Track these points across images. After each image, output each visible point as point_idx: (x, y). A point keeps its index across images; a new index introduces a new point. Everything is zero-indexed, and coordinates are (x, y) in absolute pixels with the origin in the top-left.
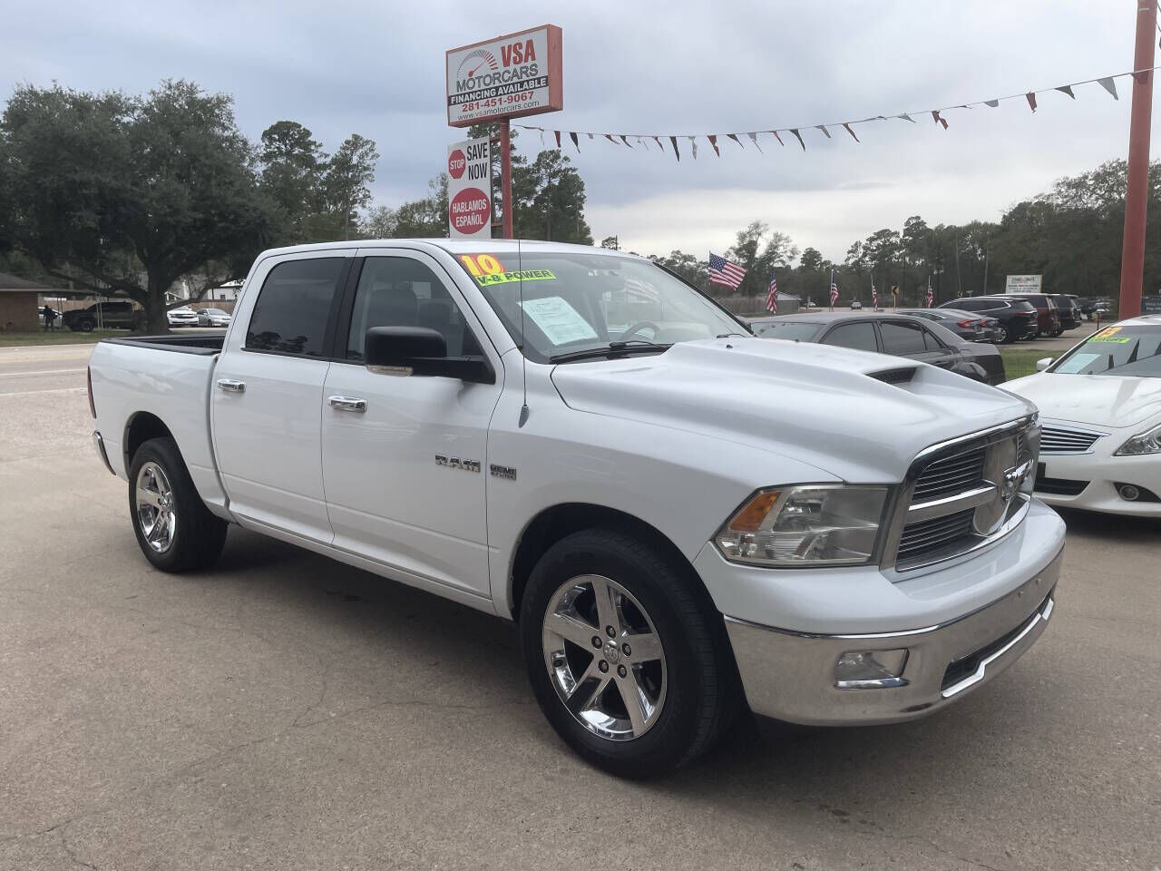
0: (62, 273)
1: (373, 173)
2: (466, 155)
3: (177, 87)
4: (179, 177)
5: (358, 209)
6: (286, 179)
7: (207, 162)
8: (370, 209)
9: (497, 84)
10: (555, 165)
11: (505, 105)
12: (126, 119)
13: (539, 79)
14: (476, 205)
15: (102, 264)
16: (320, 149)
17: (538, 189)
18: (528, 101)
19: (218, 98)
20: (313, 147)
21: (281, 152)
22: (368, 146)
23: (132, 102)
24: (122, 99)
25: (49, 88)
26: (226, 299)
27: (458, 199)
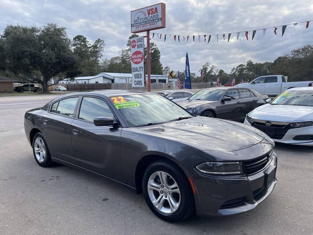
0: (19, 76)
1: (103, 49)
2: (136, 41)
3: (51, 25)
4: (52, 50)
5: (99, 59)
6: (81, 51)
7: (60, 45)
8: (103, 59)
9: (146, 20)
10: (153, 47)
11: (148, 26)
12: (37, 34)
13: (159, 19)
14: (139, 56)
15: (30, 74)
16: (89, 43)
18: (155, 25)
19: (62, 28)
20: (87, 42)
21: (78, 44)
22: (102, 42)
23: (39, 29)
24: (36, 28)
25: (16, 25)
26: (64, 83)
27: (134, 54)
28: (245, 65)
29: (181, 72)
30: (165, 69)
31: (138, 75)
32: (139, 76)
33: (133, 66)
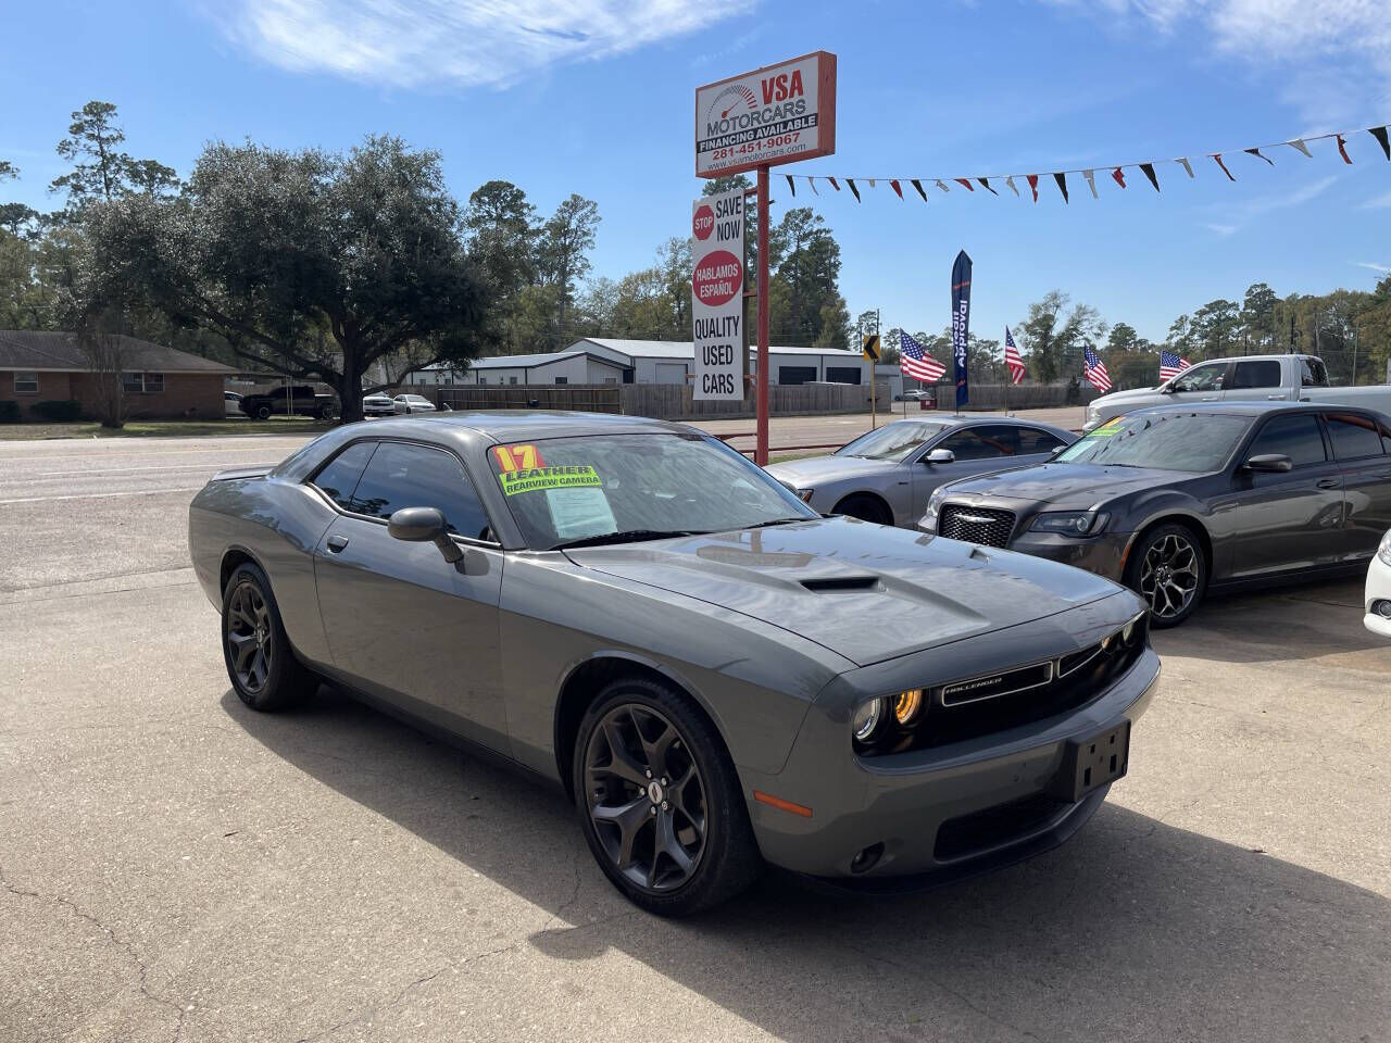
0: (249, 353)
1: (594, 239)
2: (715, 211)
3: (381, 143)
5: (574, 280)
6: (498, 247)
7: (414, 227)
8: (589, 281)
9: (756, 125)
10: (805, 227)
11: (764, 150)
12: (324, 180)
13: (806, 118)
14: (725, 271)
15: (294, 343)
16: (534, 213)
17: (784, 254)
18: (793, 144)
19: (425, 155)
20: (525, 211)
21: (491, 216)
22: (589, 208)
23: (331, 160)
24: (321, 158)
25: (242, 145)
26: (427, 383)
27: (705, 264)
28: (1235, 306)
29: (932, 337)
30: (860, 324)
31: (717, 353)
32: (721, 355)
33: (701, 311)
